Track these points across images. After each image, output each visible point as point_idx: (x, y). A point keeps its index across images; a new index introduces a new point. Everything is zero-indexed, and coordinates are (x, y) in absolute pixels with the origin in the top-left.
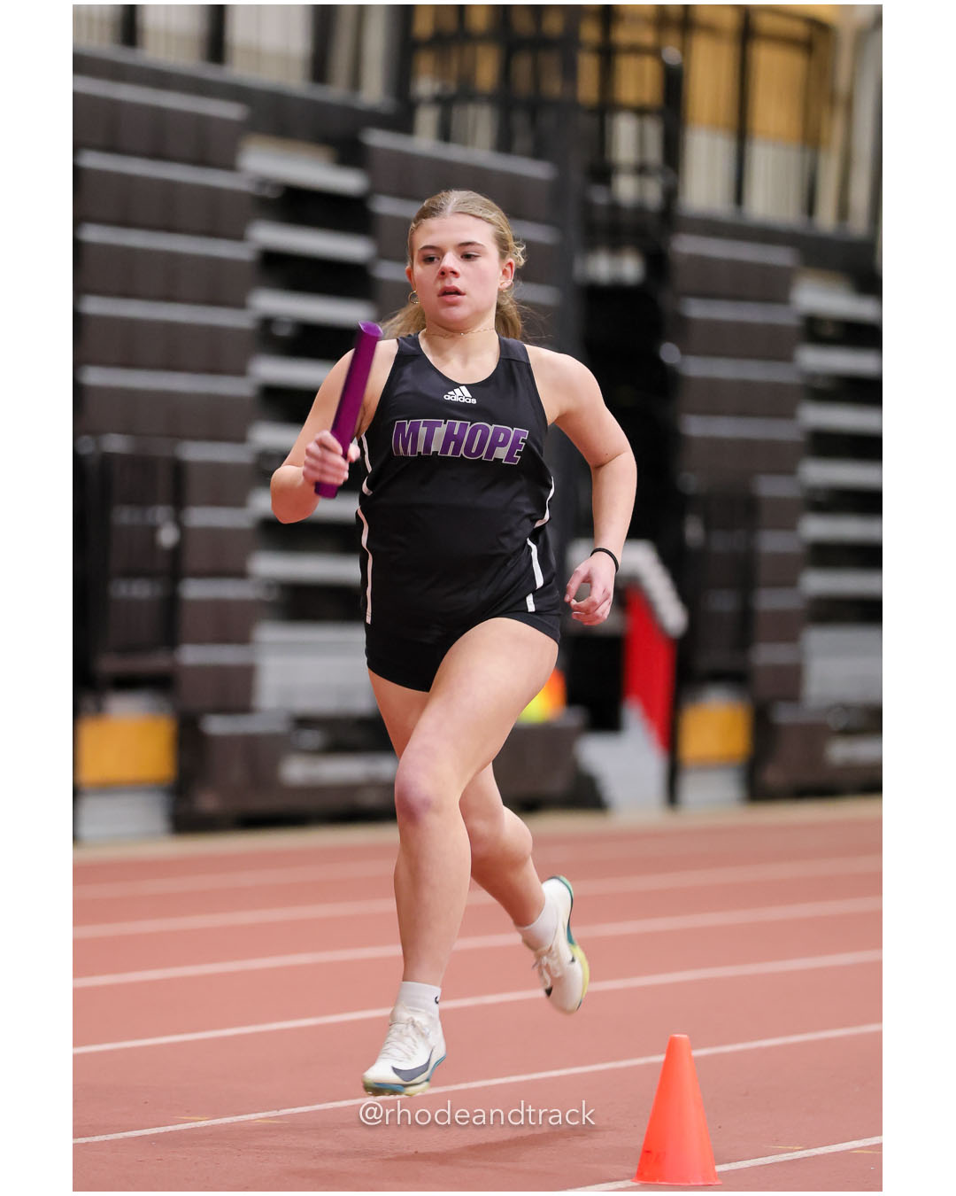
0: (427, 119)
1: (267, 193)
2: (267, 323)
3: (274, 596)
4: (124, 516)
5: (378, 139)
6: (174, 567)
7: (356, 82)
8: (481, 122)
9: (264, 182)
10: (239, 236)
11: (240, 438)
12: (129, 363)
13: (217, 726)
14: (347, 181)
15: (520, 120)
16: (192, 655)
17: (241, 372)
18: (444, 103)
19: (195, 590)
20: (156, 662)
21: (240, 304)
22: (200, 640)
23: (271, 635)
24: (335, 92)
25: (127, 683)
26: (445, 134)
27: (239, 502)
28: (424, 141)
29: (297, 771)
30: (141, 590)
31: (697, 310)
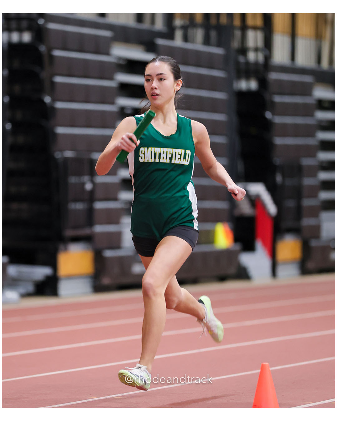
0: (179, 34)
1: (121, 62)
2: (123, 109)
3: (127, 206)
4: (73, 180)
5: (160, 42)
6: (91, 197)
7: (153, 22)
8: (199, 34)
9: (120, 58)
10: (111, 78)
12: (73, 125)
13: (108, 254)
14: (150, 57)
15: (213, 34)
16: (99, 229)
18: (184, 28)
19: (99, 205)
20: (86, 231)
21: (112, 103)
22: (101, 223)
23: (127, 220)
24: (146, 25)
25: (76, 239)
26: (186, 39)
27: (114, 174)
28: (178, 42)
29: (138, 269)
30: (79, 206)
31: (278, 99)
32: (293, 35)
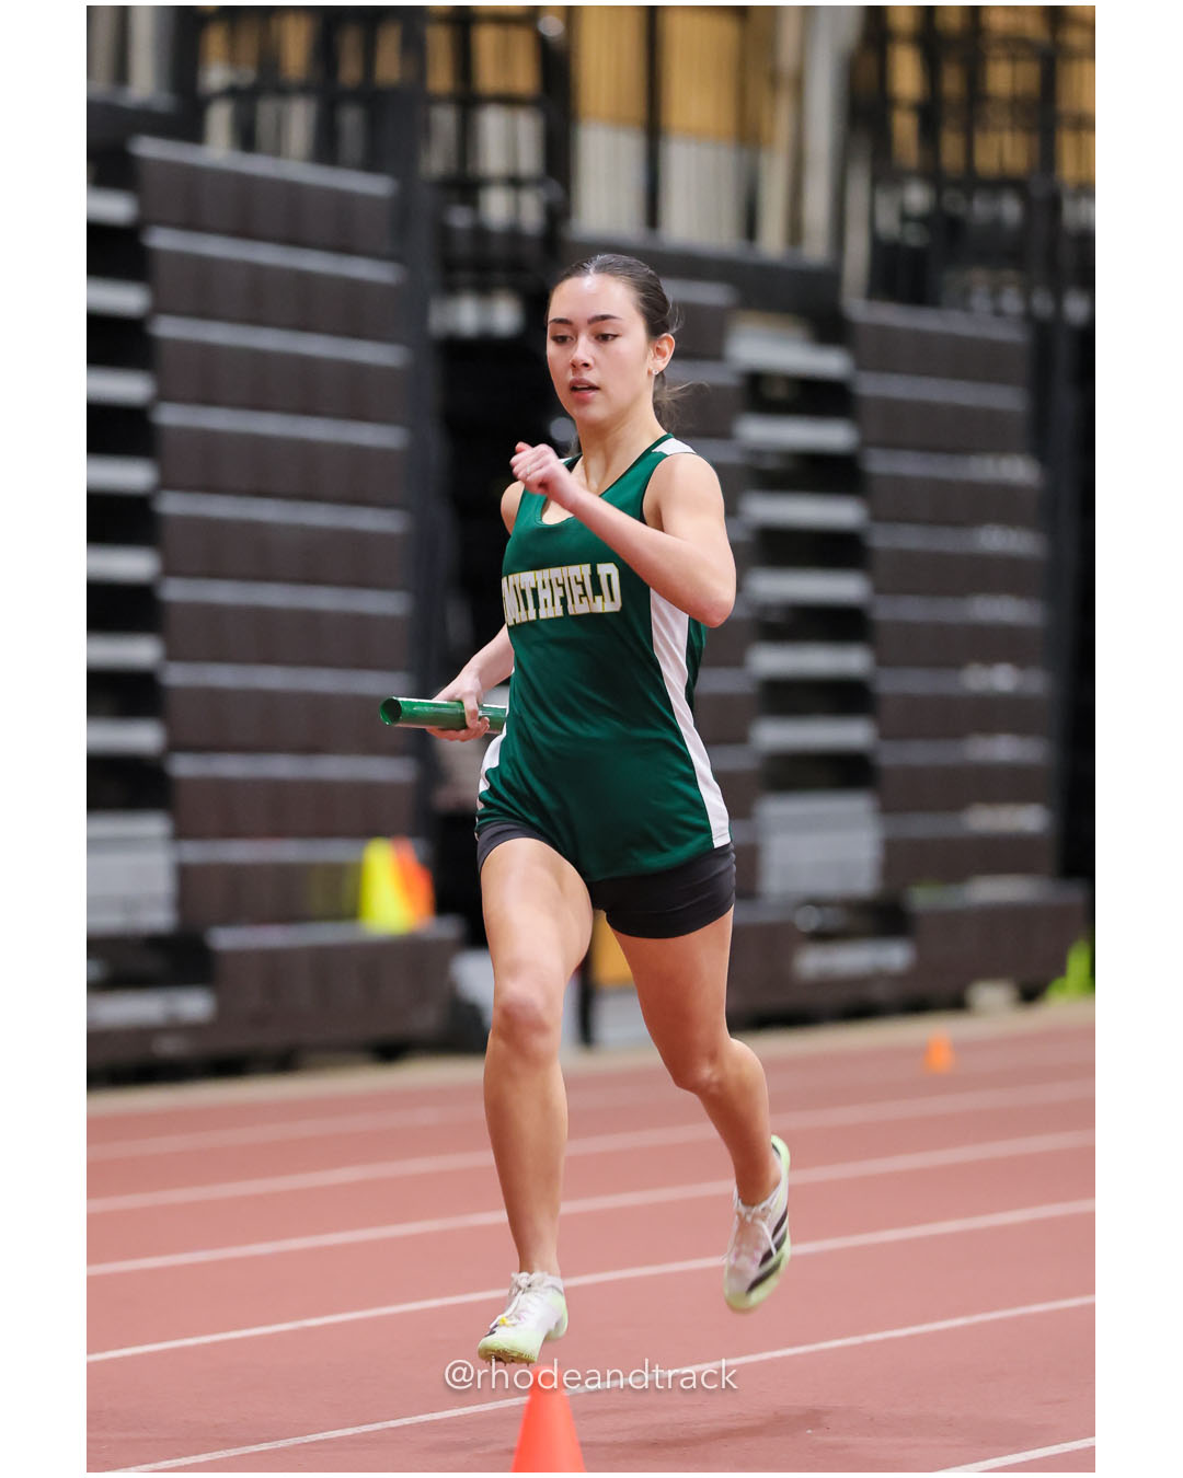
0: (219, 119)
5: (149, 148)
7: (121, 72)
8: (299, 120)
14: (112, 208)
15: (351, 120)
18: (243, 98)
24: (95, 86)
26: (246, 138)
28: (218, 149)
32: (653, 130)
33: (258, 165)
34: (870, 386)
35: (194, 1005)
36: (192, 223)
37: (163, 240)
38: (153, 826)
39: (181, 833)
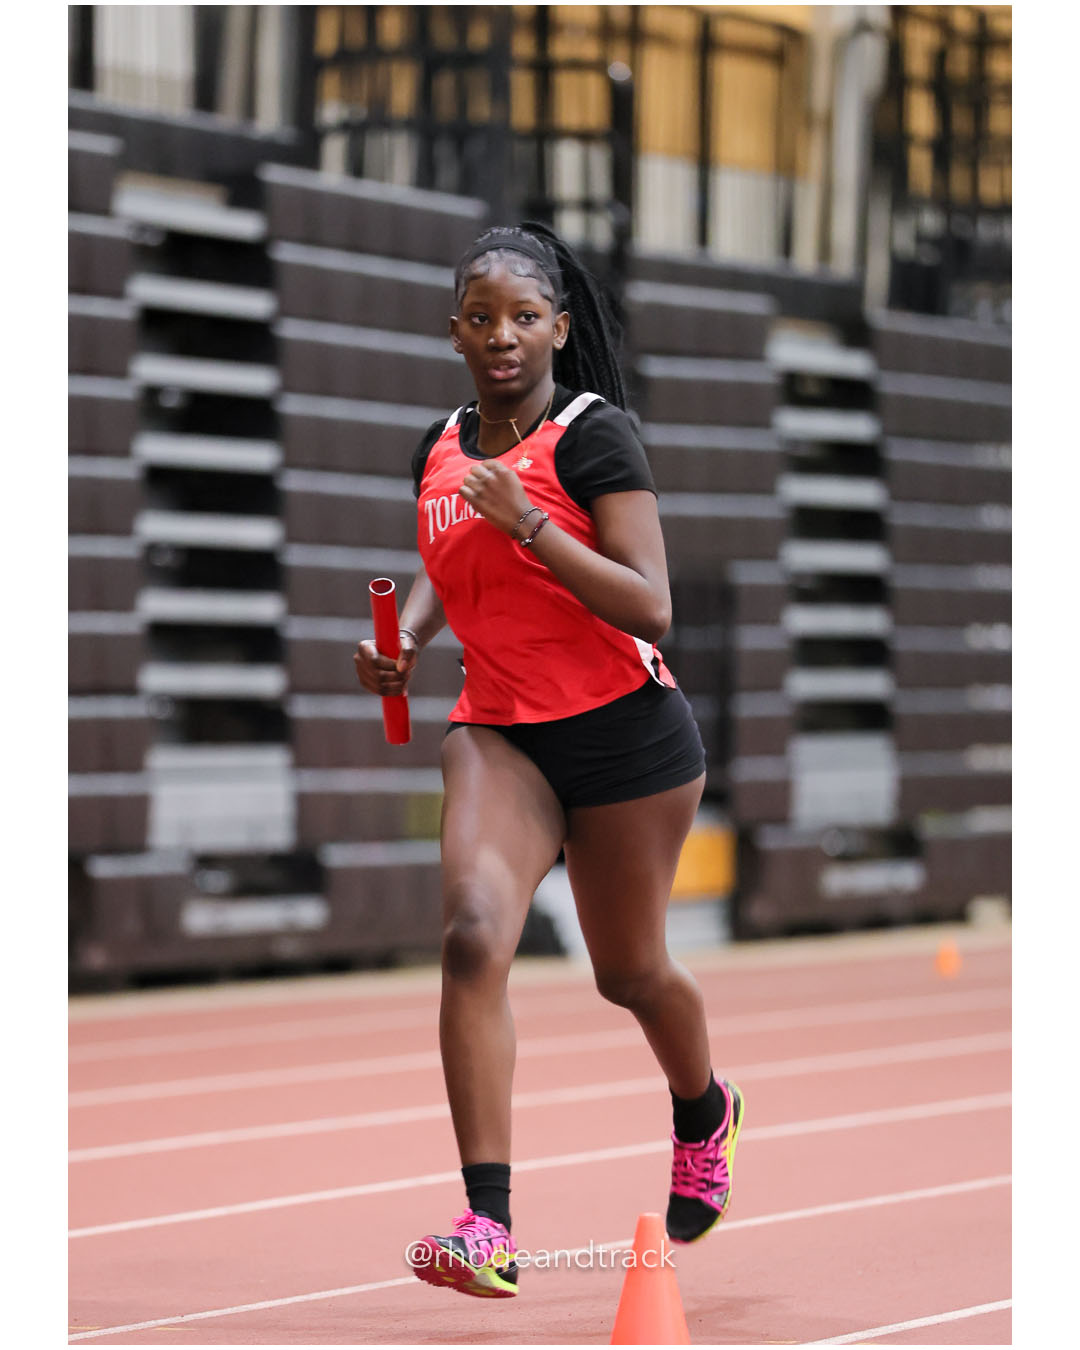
0: (334, 150)
1: (152, 241)
2: (152, 393)
3: (166, 713)
5: (276, 174)
7: (250, 109)
8: (399, 152)
9: (143, 227)
10: (117, 293)
11: (125, 530)
13: (104, 868)
14: (243, 225)
15: (444, 150)
16: (74, 785)
17: (124, 452)
18: (355, 131)
19: (75, 709)
21: (120, 372)
22: (81, 769)
23: (165, 759)
24: (227, 120)
26: (356, 167)
27: (126, 605)
28: (331, 176)
29: (200, 918)
31: (657, 368)
32: (704, 161)
33: (367, 189)
34: (893, 385)
35: (308, 912)
36: (311, 240)
37: (288, 253)
38: (272, 759)
39: (301, 763)
